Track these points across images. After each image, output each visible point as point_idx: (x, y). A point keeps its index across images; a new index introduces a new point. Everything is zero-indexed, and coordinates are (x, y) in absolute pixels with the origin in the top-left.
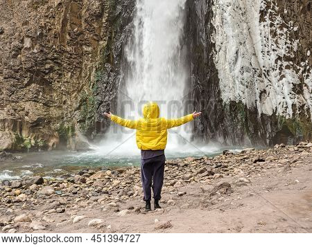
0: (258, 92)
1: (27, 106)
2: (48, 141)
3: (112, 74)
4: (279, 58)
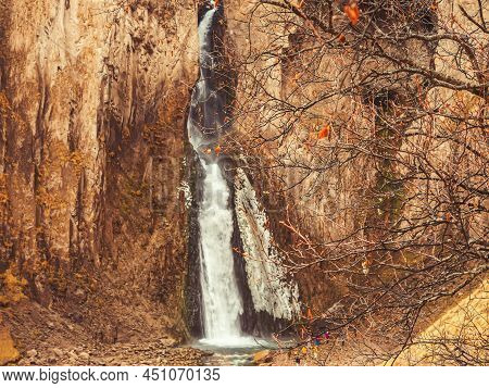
3: (194, 293)
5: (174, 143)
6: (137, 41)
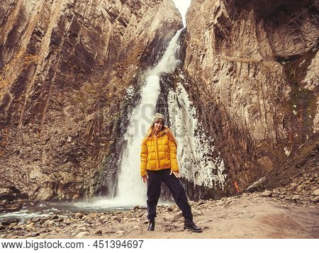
0: (194, 172)
1: (63, 174)
2: (72, 196)
3: (115, 159)
4: (205, 155)
6: (112, 15)
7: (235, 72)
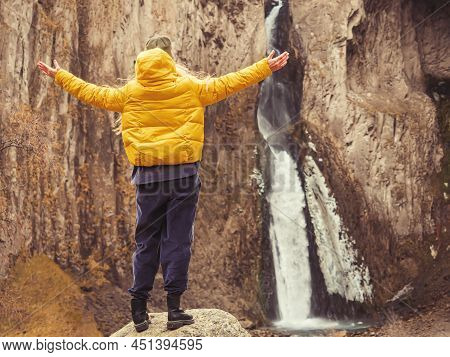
3: (268, 277)
5: (245, 132)
6: (208, 35)
7: (376, 130)
